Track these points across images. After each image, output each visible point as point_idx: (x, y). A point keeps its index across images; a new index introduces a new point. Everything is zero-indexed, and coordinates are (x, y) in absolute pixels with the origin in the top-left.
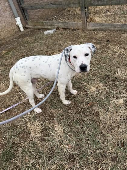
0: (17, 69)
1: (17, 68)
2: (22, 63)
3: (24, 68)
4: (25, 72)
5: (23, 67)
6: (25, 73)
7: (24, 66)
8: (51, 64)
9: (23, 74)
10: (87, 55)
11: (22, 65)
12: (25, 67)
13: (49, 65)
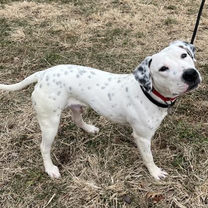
0: (47, 83)
1: (47, 80)
2: (58, 75)
3: (60, 85)
4: (59, 93)
5: (57, 84)
6: (58, 95)
7: (60, 83)
8: (113, 95)
9: (54, 94)
10: (184, 56)
11: (58, 79)
12: (62, 85)
13: (109, 95)
